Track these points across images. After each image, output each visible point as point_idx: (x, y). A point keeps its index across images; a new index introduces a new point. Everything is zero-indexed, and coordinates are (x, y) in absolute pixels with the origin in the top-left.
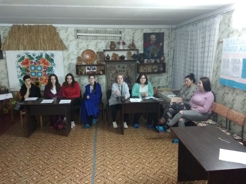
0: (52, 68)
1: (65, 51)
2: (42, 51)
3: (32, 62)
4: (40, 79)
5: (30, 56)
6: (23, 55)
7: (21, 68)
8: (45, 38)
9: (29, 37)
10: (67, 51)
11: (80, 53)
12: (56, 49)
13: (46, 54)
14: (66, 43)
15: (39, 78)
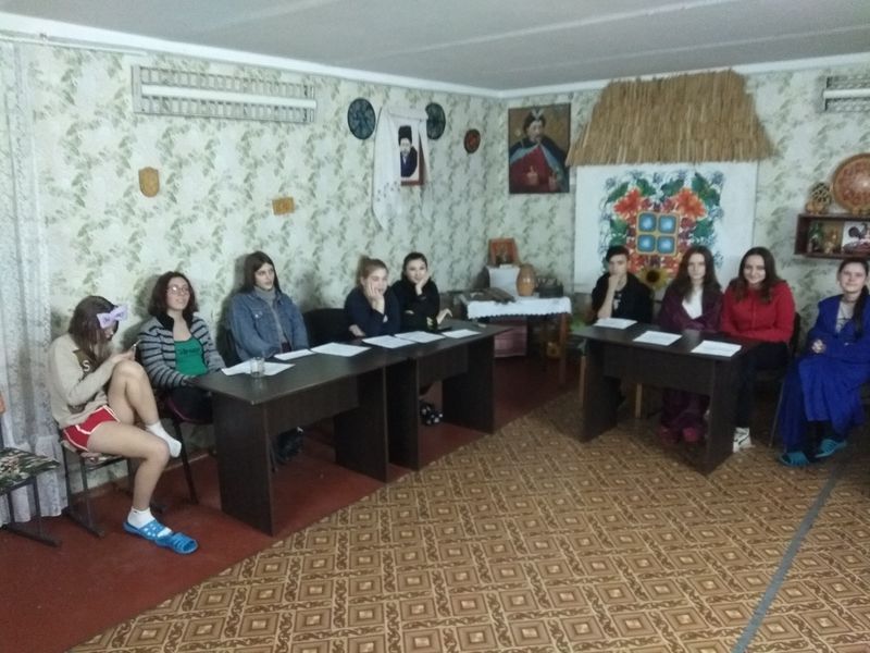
0: (711, 223)
1: (767, 164)
2: (683, 166)
3: (647, 204)
4: (664, 262)
5: (643, 183)
6: (624, 180)
7: (612, 223)
8: (702, 119)
9: (650, 118)
10: (775, 163)
11: (829, 170)
12: (732, 157)
13: (696, 174)
14: (774, 133)
15: (662, 259)
